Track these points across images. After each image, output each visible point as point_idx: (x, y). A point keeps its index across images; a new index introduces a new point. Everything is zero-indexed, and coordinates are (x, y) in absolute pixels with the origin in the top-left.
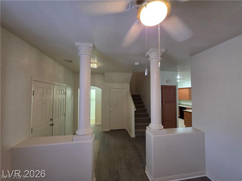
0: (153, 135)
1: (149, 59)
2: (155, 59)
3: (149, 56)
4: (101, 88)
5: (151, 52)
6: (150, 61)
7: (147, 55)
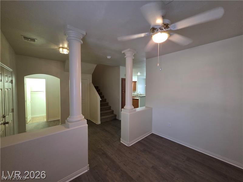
0: (129, 113)
1: (125, 57)
2: (129, 57)
3: (125, 54)
4: (59, 78)
5: (129, 51)
6: (125, 58)
7: (123, 52)
